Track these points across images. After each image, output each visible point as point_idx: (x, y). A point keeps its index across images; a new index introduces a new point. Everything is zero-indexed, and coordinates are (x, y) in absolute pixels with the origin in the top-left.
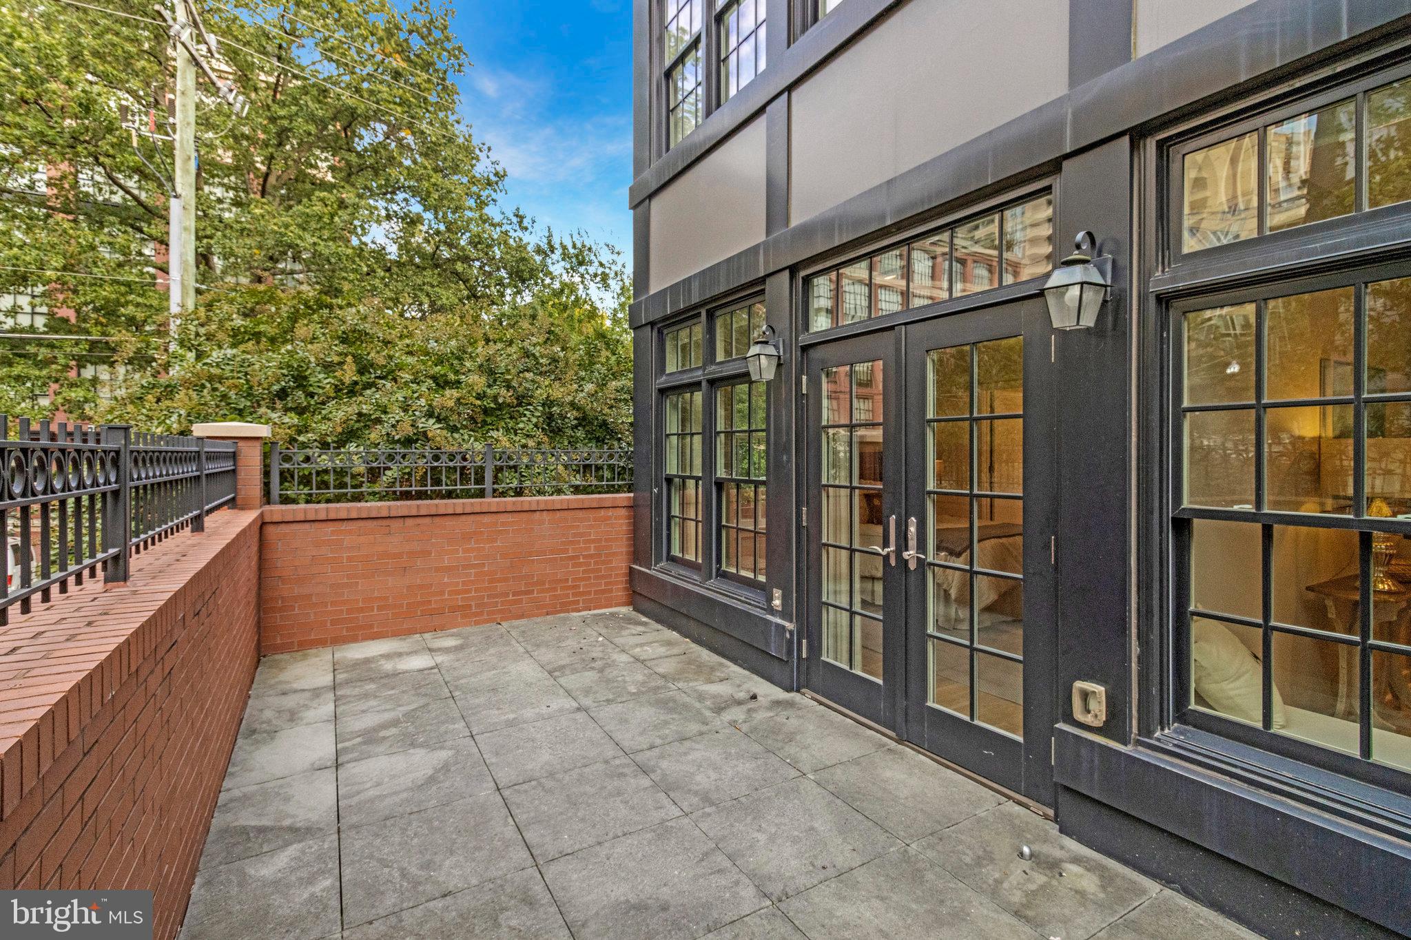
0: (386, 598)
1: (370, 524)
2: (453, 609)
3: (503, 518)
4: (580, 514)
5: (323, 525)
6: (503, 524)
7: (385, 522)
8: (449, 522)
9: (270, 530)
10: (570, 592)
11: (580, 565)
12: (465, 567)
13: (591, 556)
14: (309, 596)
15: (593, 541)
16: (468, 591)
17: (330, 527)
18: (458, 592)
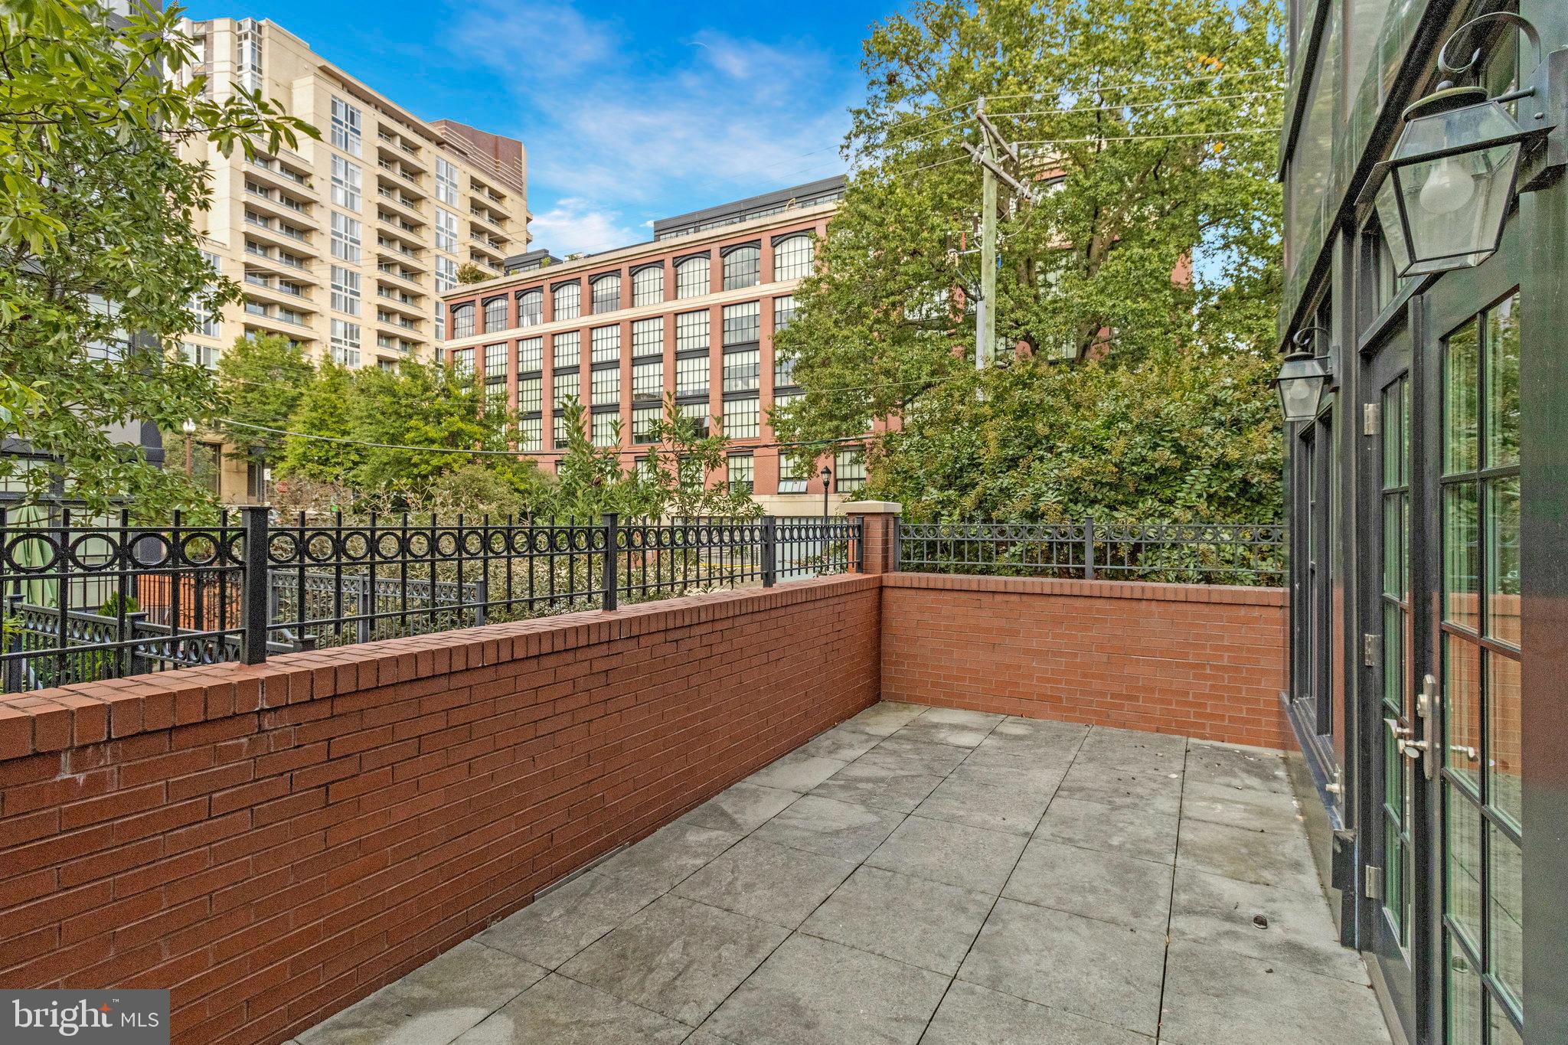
0: (977, 672)
1: (964, 596)
2: (1042, 698)
3: (1099, 604)
4: (1206, 610)
5: (926, 593)
6: (1098, 611)
7: (975, 596)
8: (1039, 603)
9: (887, 593)
10: (1192, 710)
11: (1206, 677)
12: (1055, 654)
13: (1224, 668)
14: (915, 656)
15: (1227, 649)
16: (1059, 682)
17: (932, 595)
18: (1048, 681)
